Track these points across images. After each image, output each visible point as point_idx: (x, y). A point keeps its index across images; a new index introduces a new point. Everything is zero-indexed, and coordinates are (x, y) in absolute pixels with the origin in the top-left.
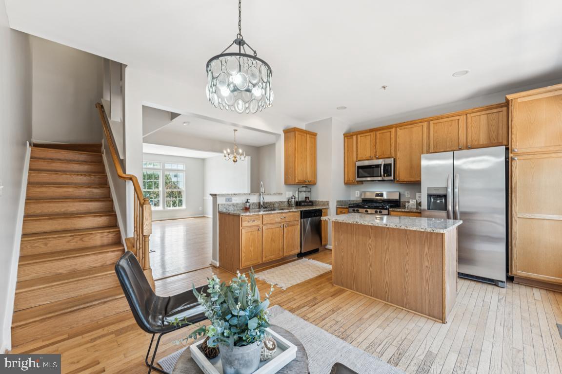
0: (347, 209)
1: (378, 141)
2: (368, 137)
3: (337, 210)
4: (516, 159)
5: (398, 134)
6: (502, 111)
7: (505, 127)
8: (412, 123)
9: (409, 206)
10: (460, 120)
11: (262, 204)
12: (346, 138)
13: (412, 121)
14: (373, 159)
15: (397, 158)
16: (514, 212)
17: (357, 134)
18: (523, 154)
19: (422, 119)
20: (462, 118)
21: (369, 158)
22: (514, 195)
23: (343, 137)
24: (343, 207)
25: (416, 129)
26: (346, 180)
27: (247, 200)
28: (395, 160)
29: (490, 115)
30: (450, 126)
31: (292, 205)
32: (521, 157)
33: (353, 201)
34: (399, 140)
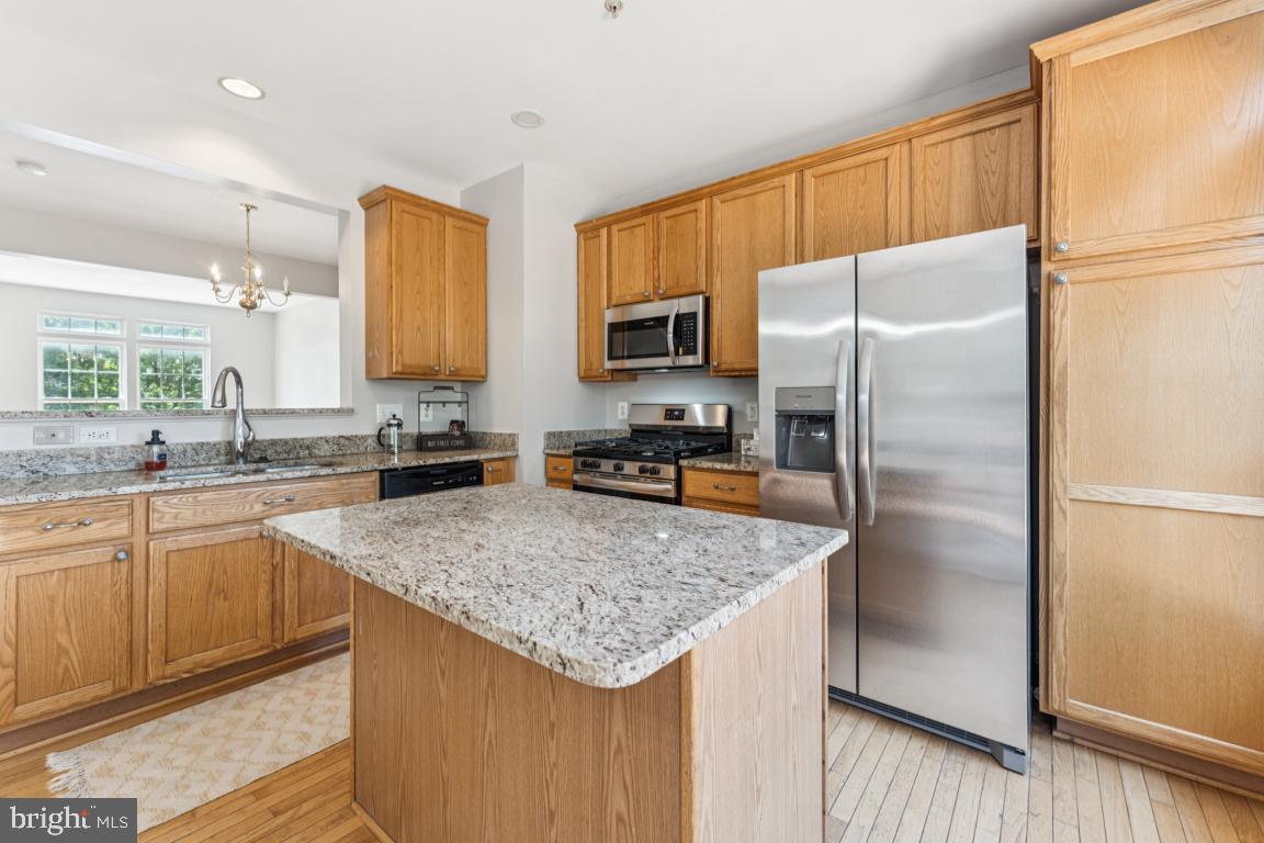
0: (572, 461)
1: (663, 241)
2: (639, 231)
3: (546, 462)
4: (1064, 278)
5: (717, 215)
6: (1019, 121)
7: (1029, 173)
8: (753, 179)
9: (749, 449)
10: (891, 162)
11: (239, 447)
12: (582, 236)
13: (754, 173)
14: (650, 301)
15: (715, 296)
16: (1056, 480)
17: (609, 225)
18: (1089, 260)
19: (781, 164)
20: (897, 153)
21: (642, 298)
22: (1055, 415)
23: (573, 233)
24: (562, 452)
25: (765, 199)
26: (583, 368)
27: (156, 433)
28: (707, 302)
29: (983, 134)
30: (863, 184)
31: (390, 446)
32: (1080, 274)
33: (612, 432)
34: (718, 237)
